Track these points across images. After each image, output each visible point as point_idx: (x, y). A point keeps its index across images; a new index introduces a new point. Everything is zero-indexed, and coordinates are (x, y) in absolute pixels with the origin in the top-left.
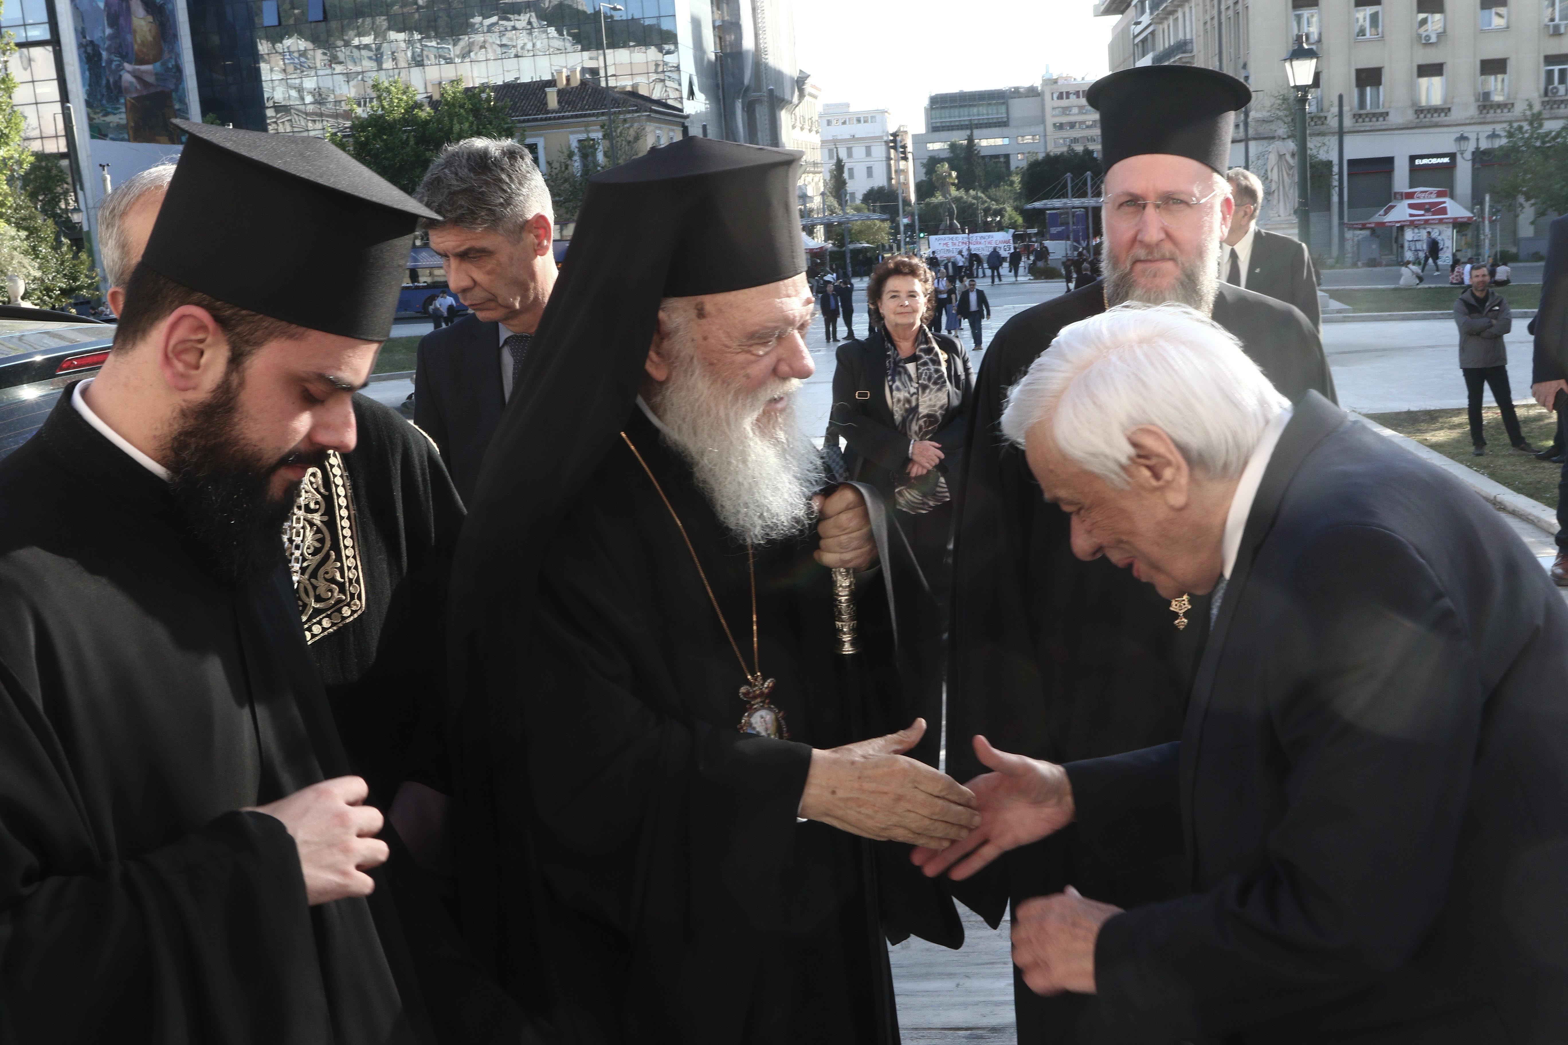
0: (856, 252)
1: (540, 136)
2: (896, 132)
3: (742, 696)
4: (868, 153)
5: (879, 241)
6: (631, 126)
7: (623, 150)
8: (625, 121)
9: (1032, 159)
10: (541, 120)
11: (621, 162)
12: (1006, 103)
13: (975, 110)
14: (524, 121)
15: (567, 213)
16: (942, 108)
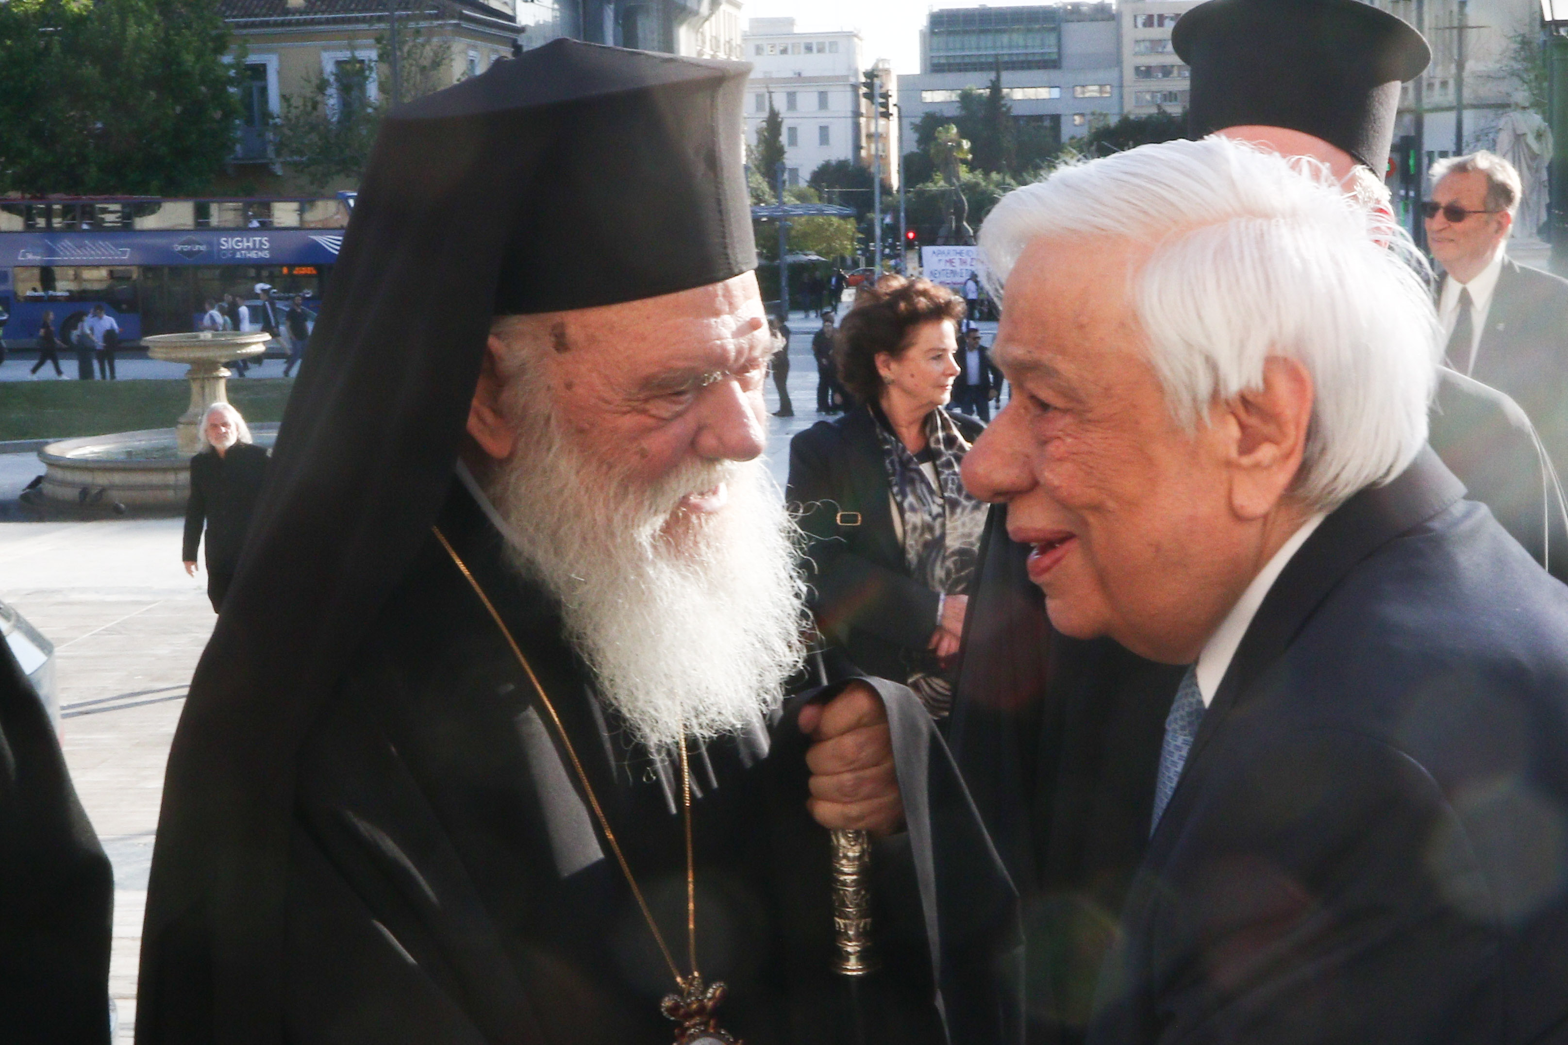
0: (798, 269)
1: (269, 51)
2: (873, 70)
3: (665, 1014)
4: (823, 101)
5: (836, 250)
6: (428, 41)
7: (412, 82)
8: (418, 32)
9: (1101, 124)
10: (276, 24)
11: (407, 100)
12: (1057, 30)
13: (1005, 39)
14: (246, 26)
15: (312, 183)
16: (950, 33)
